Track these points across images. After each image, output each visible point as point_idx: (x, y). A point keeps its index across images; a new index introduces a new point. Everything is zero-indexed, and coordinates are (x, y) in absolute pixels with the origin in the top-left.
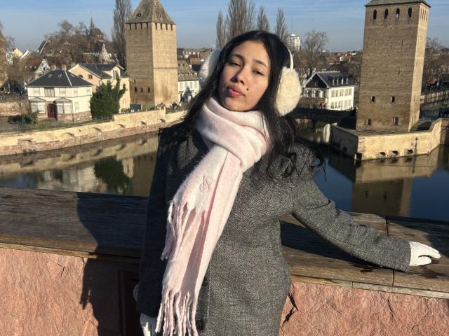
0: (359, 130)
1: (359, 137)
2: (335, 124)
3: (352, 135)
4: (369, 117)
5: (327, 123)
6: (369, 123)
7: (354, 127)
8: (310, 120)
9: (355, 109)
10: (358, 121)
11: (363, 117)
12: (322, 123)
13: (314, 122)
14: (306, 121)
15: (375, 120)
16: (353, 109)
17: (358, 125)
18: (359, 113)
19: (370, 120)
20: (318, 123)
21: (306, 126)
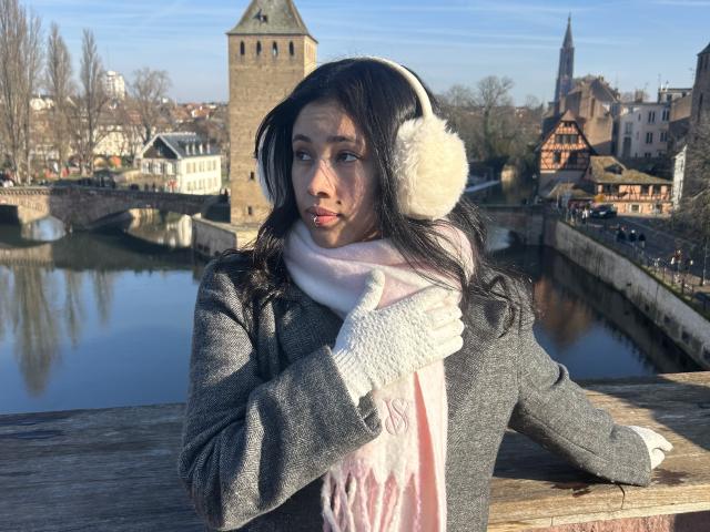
0: (237, 223)
1: (238, 235)
2: (198, 216)
3: (226, 232)
4: (249, 204)
5: (184, 213)
6: (250, 213)
7: (227, 219)
8: (156, 211)
9: (226, 192)
10: (232, 210)
11: (241, 204)
12: (175, 215)
13: (163, 213)
14: (150, 212)
15: (258, 207)
16: (223, 192)
17: (233, 216)
18: (233, 199)
19: (250, 209)
20: (170, 215)
21: (149, 221)
